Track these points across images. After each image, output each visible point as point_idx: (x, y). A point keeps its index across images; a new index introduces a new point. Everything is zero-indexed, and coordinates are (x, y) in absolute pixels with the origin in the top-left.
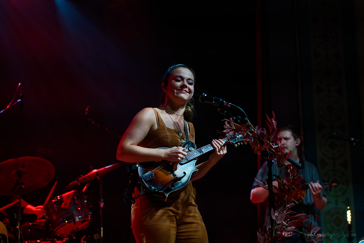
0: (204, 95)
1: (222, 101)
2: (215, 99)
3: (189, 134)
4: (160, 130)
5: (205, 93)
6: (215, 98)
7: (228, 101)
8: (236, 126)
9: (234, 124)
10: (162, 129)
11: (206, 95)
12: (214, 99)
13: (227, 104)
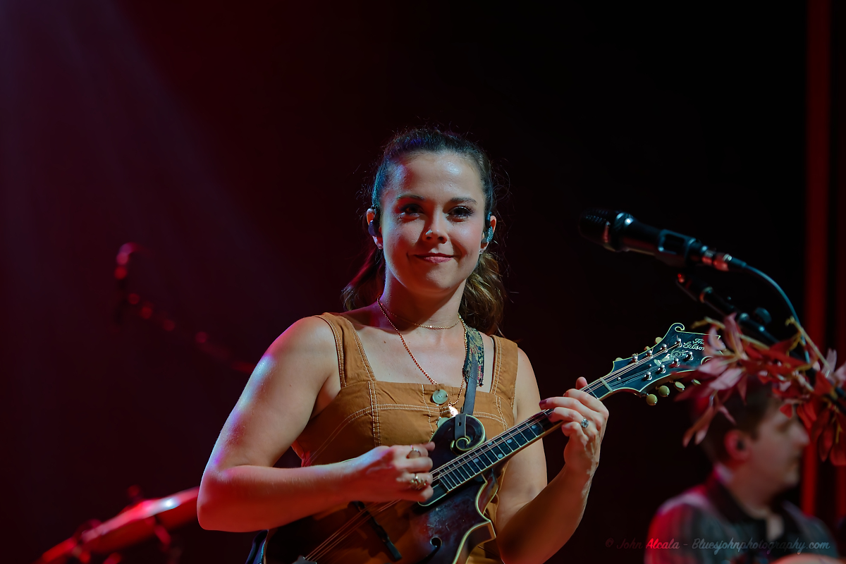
0: (623, 219)
1: (697, 245)
2: (668, 236)
3: (486, 388)
4: (349, 394)
5: (629, 212)
6: (665, 232)
7: (719, 249)
8: (749, 349)
9: (741, 340)
10: (355, 392)
11: (629, 221)
12: (663, 239)
13: (713, 258)
